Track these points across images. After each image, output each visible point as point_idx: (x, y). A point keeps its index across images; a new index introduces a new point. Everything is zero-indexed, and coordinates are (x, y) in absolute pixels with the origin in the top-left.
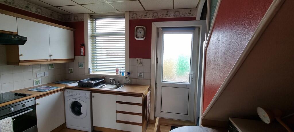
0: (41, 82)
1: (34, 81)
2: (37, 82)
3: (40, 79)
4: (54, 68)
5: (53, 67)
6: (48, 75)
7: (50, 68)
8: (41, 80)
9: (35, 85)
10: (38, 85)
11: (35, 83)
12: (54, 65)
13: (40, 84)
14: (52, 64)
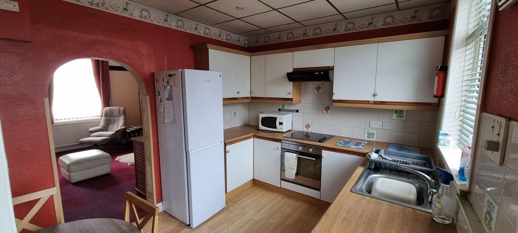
0: (375, 136)
1: (366, 132)
2: (370, 135)
3: (375, 132)
4: (404, 119)
5: (403, 117)
6: (389, 128)
7: (394, 116)
8: (376, 134)
9: (366, 139)
10: (370, 139)
11: (366, 135)
12: (404, 113)
13: (374, 139)
14: (402, 111)
